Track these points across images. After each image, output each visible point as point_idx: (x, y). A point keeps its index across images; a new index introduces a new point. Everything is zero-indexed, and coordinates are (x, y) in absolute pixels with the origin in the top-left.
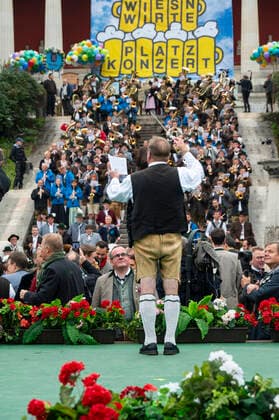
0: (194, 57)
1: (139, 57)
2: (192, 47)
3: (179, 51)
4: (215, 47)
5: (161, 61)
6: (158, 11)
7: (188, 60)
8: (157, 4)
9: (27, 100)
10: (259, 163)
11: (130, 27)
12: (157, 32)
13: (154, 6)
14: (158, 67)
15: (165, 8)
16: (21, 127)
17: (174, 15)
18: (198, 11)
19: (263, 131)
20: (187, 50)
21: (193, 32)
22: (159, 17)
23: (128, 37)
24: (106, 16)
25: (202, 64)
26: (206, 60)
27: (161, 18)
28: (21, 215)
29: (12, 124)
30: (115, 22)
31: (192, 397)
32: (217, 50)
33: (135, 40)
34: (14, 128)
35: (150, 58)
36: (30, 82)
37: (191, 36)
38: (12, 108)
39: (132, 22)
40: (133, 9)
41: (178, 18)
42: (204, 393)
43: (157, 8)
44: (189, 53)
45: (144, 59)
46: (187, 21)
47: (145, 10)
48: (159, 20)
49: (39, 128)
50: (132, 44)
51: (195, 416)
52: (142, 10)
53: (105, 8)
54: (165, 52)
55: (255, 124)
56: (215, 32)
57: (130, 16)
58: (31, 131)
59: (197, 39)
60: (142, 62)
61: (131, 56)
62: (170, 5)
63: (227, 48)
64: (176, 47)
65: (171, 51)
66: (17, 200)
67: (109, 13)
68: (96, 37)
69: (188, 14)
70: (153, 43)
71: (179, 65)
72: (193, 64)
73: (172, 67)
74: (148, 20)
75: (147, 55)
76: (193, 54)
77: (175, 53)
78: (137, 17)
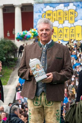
0: (74, 33)
2: (73, 30)
3: (68, 31)
5: (61, 35)
6: (60, 16)
7: (71, 34)
9: (11, 51)
12: (59, 24)
14: (60, 37)
15: (62, 15)
16: (9, 61)
17: (66, 18)
18: (75, 16)
21: (73, 24)
22: (60, 18)
24: (39, 18)
25: (77, 36)
26: (78, 34)
27: (61, 19)
28: (10, 95)
29: (5, 60)
34: (6, 62)
35: (57, 34)
37: (72, 25)
38: (5, 54)
40: (50, 15)
41: (67, 19)
43: (59, 15)
44: (72, 32)
46: (71, 20)
47: (55, 16)
48: (60, 20)
49: (15, 61)
52: (53, 16)
53: (39, 16)
54: (62, 31)
57: (49, 18)
58: (13, 63)
59: (75, 26)
62: (64, 14)
65: (65, 31)
66: (9, 89)
67: (41, 17)
68: (36, 27)
69: (71, 17)
70: (58, 28)
71: (68, 37)
72: (73, 36)
73: (66, 37)
74: (56, 20)
75: (55, 33)
76: (73, 32)
77: (67, 32)
78: (51, 19)
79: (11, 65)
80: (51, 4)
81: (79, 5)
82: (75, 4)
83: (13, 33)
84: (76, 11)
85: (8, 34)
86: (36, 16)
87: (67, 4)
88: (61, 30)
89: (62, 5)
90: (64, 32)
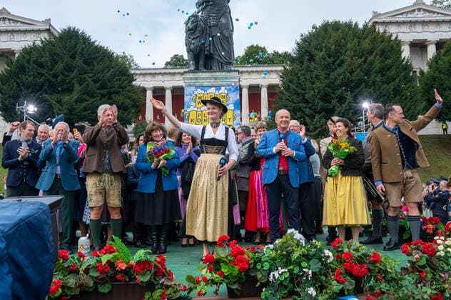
11: (200, 106)
18: (226, 100)
23: (199, 110)
24: (190, 101)
25: (228, 120)
26: (230, 119)
30: (194, 104)
31: (282, 251)
32: (234, 115)
33: (202, 111)
42: (288, 249)
45: (205, 118)
50: (201, 113)
51: (284, 260)
53: (190, 99)
56: (233, 108)
61: (200, 117)
63: (238, 114)
67: (192, 100)
72: (224, 120)
80: (202, 87)
81: (230, 89)
82: (227, 87)
84: (227, 94)
85: (158, 117)
86: (187, 99)
87: (218, 88)
89: (214, 88)
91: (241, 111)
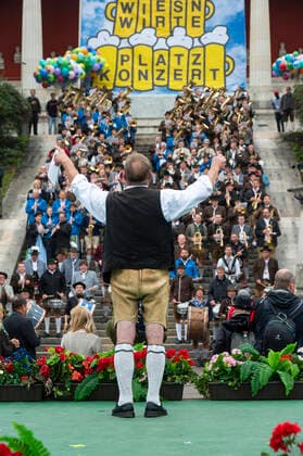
0: (201, 68)
1: (137, 67)
2: (199, 55)
3: (184, 60)
4: (225, 56)
5: (163, 71)
6: (161, 14)
7: (193, 70)
8: (158, 6)
9: (9, 115)
10: (289, 191)
11: (126, 32)
12: (158, 38)
13: (154, 8)
14: (158, 79)
15: (167, 11)
16: (2, 147)
17: (178, 18)
18: (205, 15)
19: (283, 154)
20: (192, 59)
21: (199, 38)
22: (161, 21)
23: (124, 43)
24: (98, 18)
25: (210, 75)
26: (215, 71)
27: (163, 22)
28: (6, 250)
30: (109, 25)
32: (228, 59)
33: (132, 48)
35: (149, 67)
36: (12, 94)
37: (197, 43)
39: (129, 26)
40: (130, 11)
41: (182, 22)
43: (158, 10)
44: (194, 63)
45: (143, 69)
46: (193, 26)
47: (144, 12)
48: (160, 25)
49: (22, 148)
50: (129, 52)
52: (141, 13)
53: (97, 10)
54: (166, 59)
55: (274, 146)
56: (224, 39)
57: (126, 19)
58: (13, 152)
59: (204, 46)
60: (140, 72)
61: (127, 65)
62: (173, 7)
63: (239, 57)
64: (179, 56)
65: (174, 60)
67: (103, 15)
68: (87, 43)
69: (193, 17)
70: (153, 51)
71: (184, 77)
72: (199, 75)
73: (175, 79)
74: (147, 24)
75: (146, 65)
76: (199, 64)
77: (179, 63)
78: (134, 21)
79: (11, 160)
83: (16, 61)
86: (87, 9)
88: (161, 56)
90: (171, 64)
91: (248, 47)
